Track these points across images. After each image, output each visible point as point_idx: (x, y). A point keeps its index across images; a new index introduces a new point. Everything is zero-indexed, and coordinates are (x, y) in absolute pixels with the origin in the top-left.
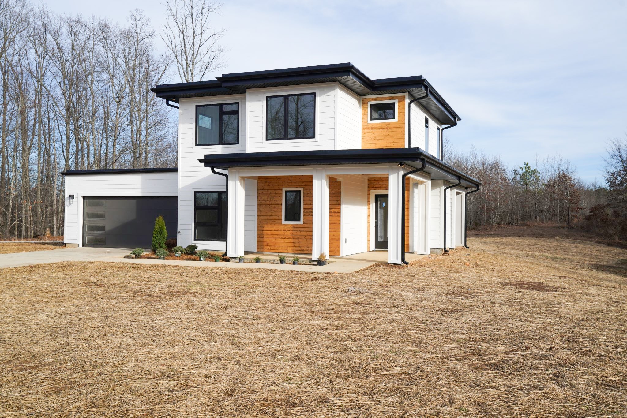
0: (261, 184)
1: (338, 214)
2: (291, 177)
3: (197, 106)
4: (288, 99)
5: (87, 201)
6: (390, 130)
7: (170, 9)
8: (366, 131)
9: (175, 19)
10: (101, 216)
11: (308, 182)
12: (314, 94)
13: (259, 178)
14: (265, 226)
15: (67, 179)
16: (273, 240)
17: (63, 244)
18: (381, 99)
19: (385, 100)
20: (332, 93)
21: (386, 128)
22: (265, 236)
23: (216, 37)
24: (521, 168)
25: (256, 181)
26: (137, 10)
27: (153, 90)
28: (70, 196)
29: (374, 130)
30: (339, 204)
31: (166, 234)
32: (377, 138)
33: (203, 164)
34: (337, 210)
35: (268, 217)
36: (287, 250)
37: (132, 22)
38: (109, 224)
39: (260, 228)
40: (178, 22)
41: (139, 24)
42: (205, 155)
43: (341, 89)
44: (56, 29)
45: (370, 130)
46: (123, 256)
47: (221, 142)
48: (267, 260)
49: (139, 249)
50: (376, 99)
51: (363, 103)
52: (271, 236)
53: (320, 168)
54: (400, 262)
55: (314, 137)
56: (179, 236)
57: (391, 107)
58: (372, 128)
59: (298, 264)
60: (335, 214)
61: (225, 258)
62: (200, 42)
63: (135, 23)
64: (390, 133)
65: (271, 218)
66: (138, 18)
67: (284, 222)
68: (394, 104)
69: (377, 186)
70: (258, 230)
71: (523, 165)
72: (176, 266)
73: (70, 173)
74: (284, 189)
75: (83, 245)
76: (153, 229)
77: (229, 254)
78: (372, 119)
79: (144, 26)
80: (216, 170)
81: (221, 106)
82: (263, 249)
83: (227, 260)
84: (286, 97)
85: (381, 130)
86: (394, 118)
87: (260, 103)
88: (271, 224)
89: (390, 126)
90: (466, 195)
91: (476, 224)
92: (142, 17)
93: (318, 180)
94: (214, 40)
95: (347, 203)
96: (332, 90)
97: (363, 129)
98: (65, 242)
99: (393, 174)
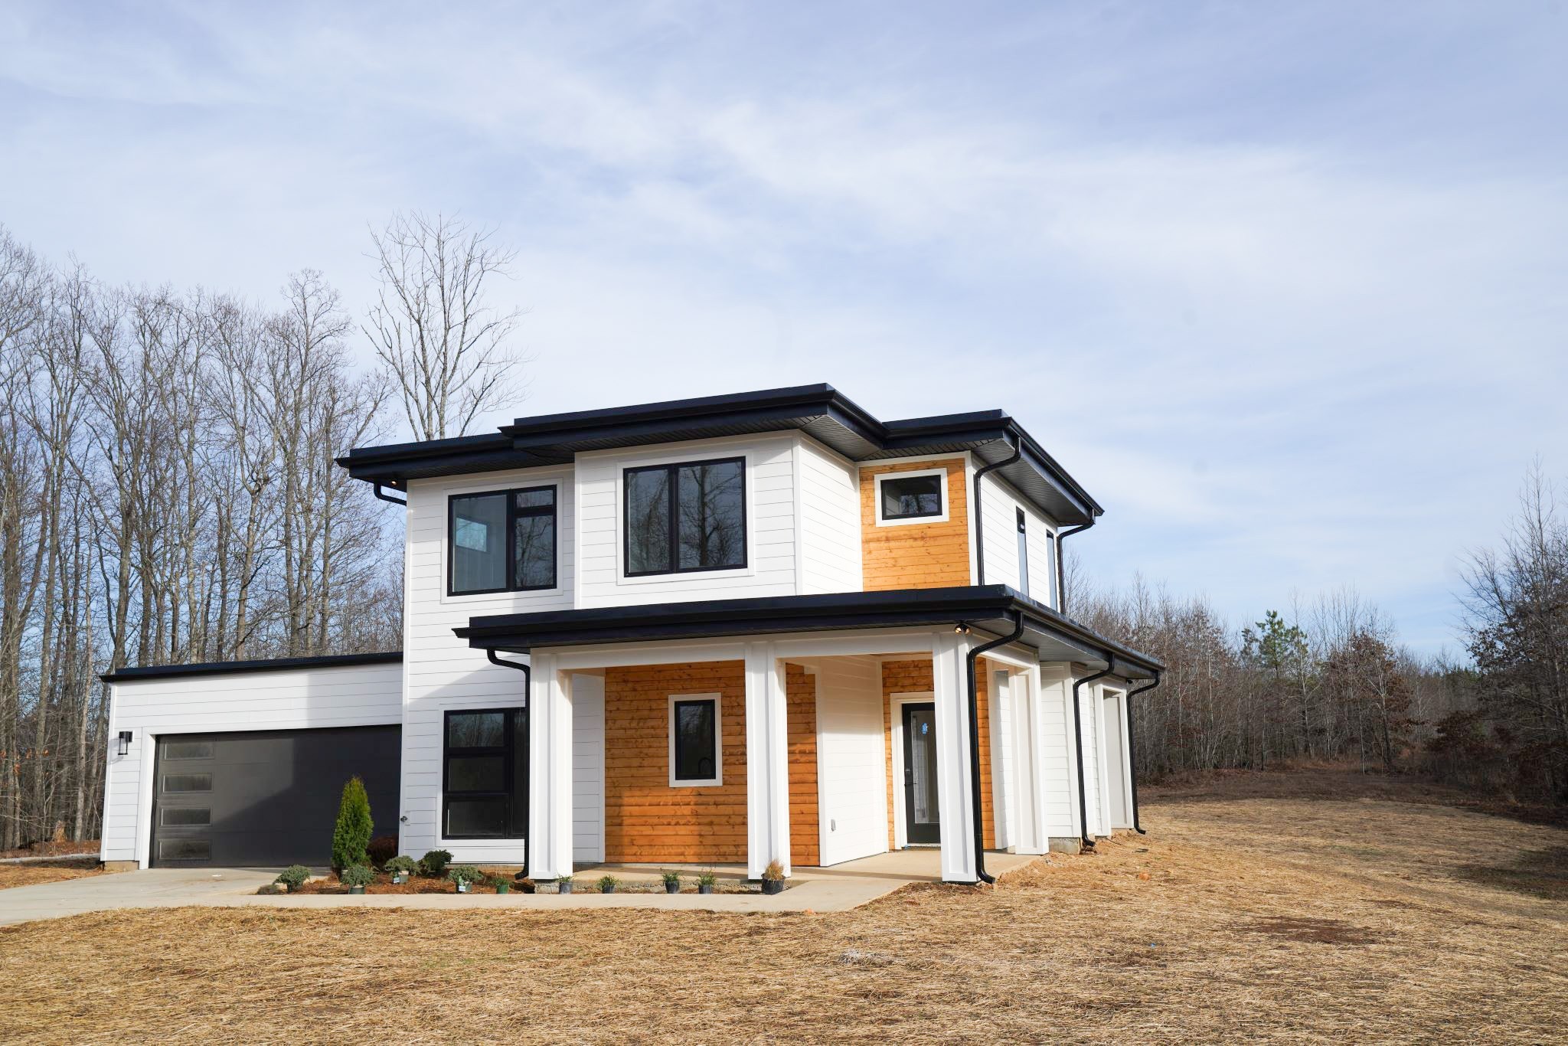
0: (614, 688)
1: (811, 758)
2: (690, 665)
3: (451, 498)
4: (677, 473)
5: (165, 747)
6: (932, 542)
7: (388, 267)
8: (873, 545)
9: (401, 291)
10: (200, 785)
11: (732, 679)
12: (742, 460)
13: (608, 671)
14: (627, 793)
15: (117, 690)
16: (647, 831)
17: (98, 864)
18: (908, 467)
19: (916, 469)
20: (786, 455)
21: (922, 536)
22: (627, 821)
23: (500, 330)
24: (1259, 625)
25: (602, 680)
26: (307, 272)
27: (342, 462)
28: (121, 735)
29: (892, 544)
30: (813, 732)
31: (371, 824)
32: (901, 562)
33: (466, 641)
34: (807, 748)
35: (634, 771)
36: (682, 854)
37: (295, 300)
38: (221, 804)
39: (612, 801)
40: (408, 297)
41: (313, 304)
42: (472, 619)
43: (806, 446)
44: (105, 322)
45: (883, 544)
46: (256, 888)
47: (512, 585)
48: (632, 883)
49: (297, 869)
50: (893, 469)
51: (863, 479)
52: (642, 820)
53: (760, 641)
54: (972, 876)
55: (744, 565)
56: (403, 830)
57: (931, 485)
58: (888, 539)
59: (712, 891)
60: (804, 758)
61: (523, 883)
62: (462, 343)
63: (301, 302)
64: (932, 550)
65: (642, 772)
66: (309, 289)
67: (674, 783)
68: (938, 478)
69: (907, 682)
70: (607, 805)
71: (1263, 619)
72: (393, 911)
73: (125, 676)
74: (673, 699)
75: (151, 865)
76: (336, 812)
77: (536, 872)
78: (885, 517)
79: (325, 307)
80: (500, 655)
81: (511, 494)
82: (622, 854)
83: (528, 889)
84: (673, 469)
85: (911, 542)
86: (939, 513)
87: (609, 486)
88: (641, 788)
89: (930, 532)
90: (1129, 698)
91: (1161, 768)
92: (319, 287)
93: (757, 671)
94: (496, 335)
95: (832, 729)
96: (785, 449)
97: (866, 542)
98: (104, 856)
99: (944, 651)
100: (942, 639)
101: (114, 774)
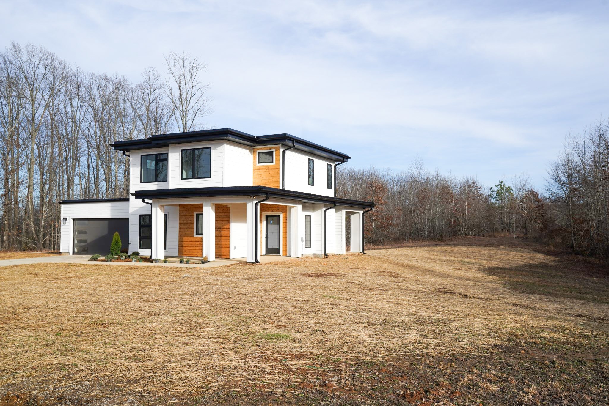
0: (181, 209)
1: (228, 230)
2: (197, 204)
3: (141, 156)
4: (194, 151)
5: (76, 222)
6: (270, 170)
7: (170, 68)
8: (255, 171)
9: (174, 76)
10: (85, 233)
12: (211, 148)
13: (180, 205)
14: (184, 238)
15: (63, 207)
16: (189, 248)
17: (60, 253)
18: (266, 148)
19: (267, 149)
20: (221, 147)
21: (268, 169)
22: (184, 245)
23: (204, 90)
24: (496, 186)
25: (178, 207)
26: (150, 67)
27: (112, 145)
28: (64, 218)
29: (260, 171)
30: (229, 223)
31: (121, 244)
32: (263, 176)
33: (134, 197)
34: (228, 227)
35: (186, 232)
36: (197, 255)
37: (146, 77)
38: (90, 238)
39: (180, 240)
40: (176, 78)
41: (152, 78)
42: (136, 191)
43: (227, 144)
45: (258, 171)
46: (88, 260)
47: (156, 181)
48: (176, 261)
49: (96, 255)
50: (261, 149)
51: (254, 152)
52: (187, 245)
53: (207, 199)
54: (254, 262)
55: (210, 177)
56: (130, 246)
57: (271, 154)
58: (259, 169)
59: (189, 263)
60: (227, 230)
61: (149, 260)
63: (148, 78)
64: (270, 173)
65: (187, 233)
66: (151, 73)
67: (195, 236)
68: (272, 152)
69: (267, 209)
70: (179, 241)
71: (498, 183)
72: (107, 265)
73: (65, 202)
74: (196, 213)
75: (73, 254)
76: (111, 241)
77: (153, 258)
78: (259, 163)
79: (156, 79)
80: (146, 200)
81: (156, 155)
82: (183, 254)
83: (152, 262)
84: (194, 150)
85: (265, 170)
86: (273, 162)
87: (178, 154)
88: (187, 236)
89: (270, 167)
90: (363, 213)
92: (154, 73)
93: (206, 207)
94: (202, 92)
95: (235, 222)
96: (221, 145)
97: (254, 170)
98: (61, 251)
99: (250, 202)
100: (249, 199)
101: (63, 229)
